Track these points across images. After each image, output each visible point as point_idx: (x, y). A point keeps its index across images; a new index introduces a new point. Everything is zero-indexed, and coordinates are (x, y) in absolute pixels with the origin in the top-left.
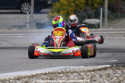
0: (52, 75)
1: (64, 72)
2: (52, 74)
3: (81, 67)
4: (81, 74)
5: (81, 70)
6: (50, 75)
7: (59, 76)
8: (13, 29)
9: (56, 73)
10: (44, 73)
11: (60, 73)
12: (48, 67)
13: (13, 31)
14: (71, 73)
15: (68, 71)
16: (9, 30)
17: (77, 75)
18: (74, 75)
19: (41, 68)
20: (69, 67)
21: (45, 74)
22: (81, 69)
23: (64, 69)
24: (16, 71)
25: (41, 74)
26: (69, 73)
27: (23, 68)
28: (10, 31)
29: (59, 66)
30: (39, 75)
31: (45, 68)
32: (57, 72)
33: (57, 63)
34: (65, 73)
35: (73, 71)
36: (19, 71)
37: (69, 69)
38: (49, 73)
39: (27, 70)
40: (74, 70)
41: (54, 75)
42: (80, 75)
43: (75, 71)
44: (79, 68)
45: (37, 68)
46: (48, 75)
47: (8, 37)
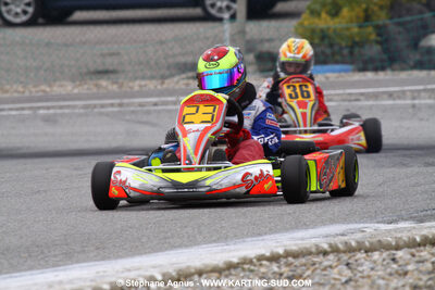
0: (297, 262)
1: (341, 246)
2: (296, 255)
3: (402, 225)
4: (400, 254)
5: (400, 238)
6: (290, 259)
7: (320, 263)
8: (176, 79)
9: (310, 253)
10: (268, 254)
11: (325, 253)
12: (286, 230)
13: (177, 87)
14: (366, 252)
15: (354, 244)
16: (163, 83)
17: (384, 260)
18: (375, 262)
19: (260, 235)
20: (362, 225)
21: (274, 258)
22: (399, 235)
23: (343, 235)
24: (173, 247)
25: (261, 258)
26: (360, 250)
27: (200, 233)
28: (165, 86)
29: (323, 223)
30: (251, 262)
31: (276, 232)
32: (314, 250)
33: (318, 212)
34: (344, 252)
35: (371, 244)
36: (186, 246)
37: (359, 236)
38: (288, 254)
39: (215, 241)
40: (375, 240)
41: (303, 260)
42: (394, 260)
43: (379, 241)
44: (396, 230)
45: (247, 236)
46: (283, 261)
47: (160, 108)
